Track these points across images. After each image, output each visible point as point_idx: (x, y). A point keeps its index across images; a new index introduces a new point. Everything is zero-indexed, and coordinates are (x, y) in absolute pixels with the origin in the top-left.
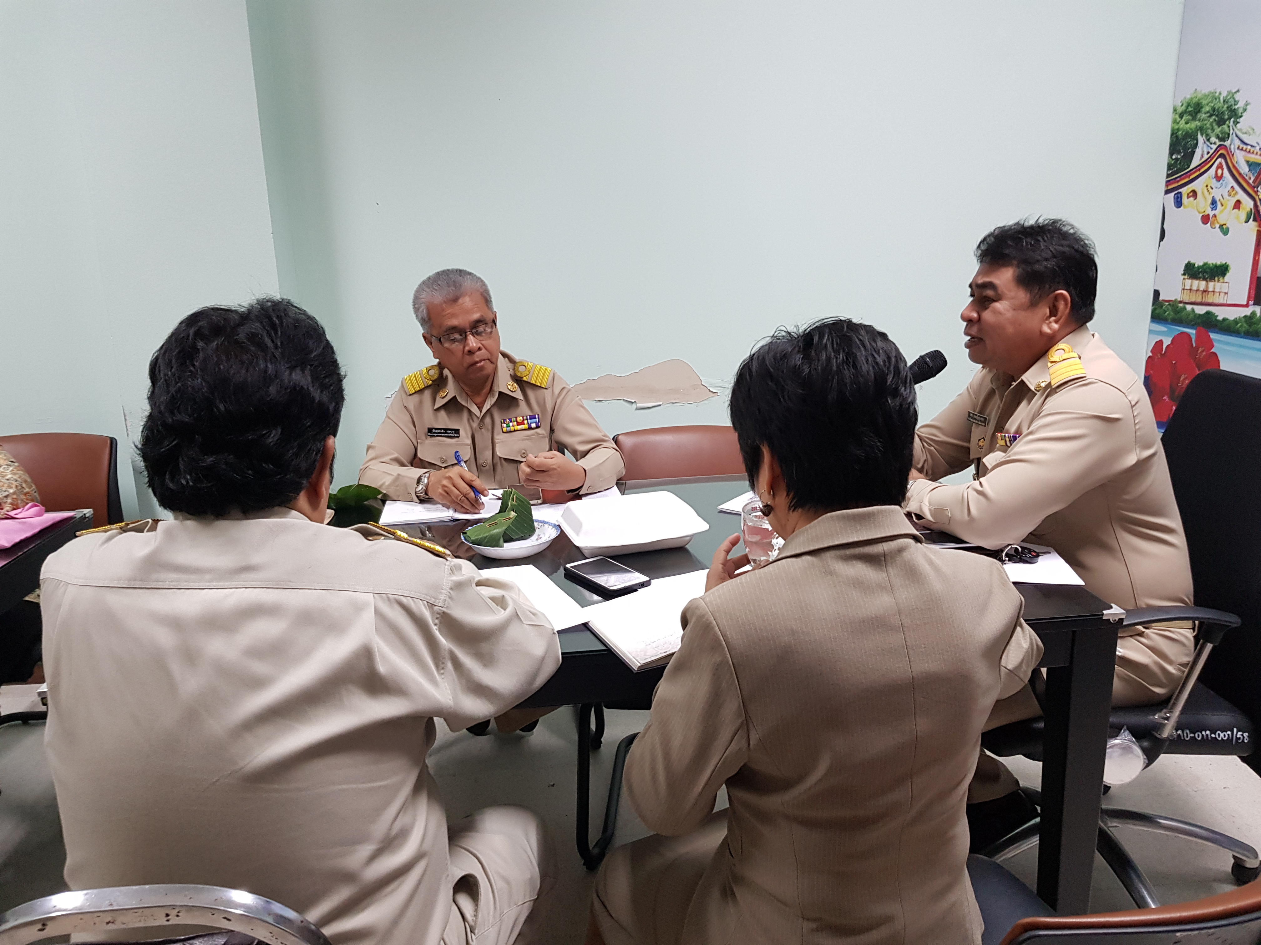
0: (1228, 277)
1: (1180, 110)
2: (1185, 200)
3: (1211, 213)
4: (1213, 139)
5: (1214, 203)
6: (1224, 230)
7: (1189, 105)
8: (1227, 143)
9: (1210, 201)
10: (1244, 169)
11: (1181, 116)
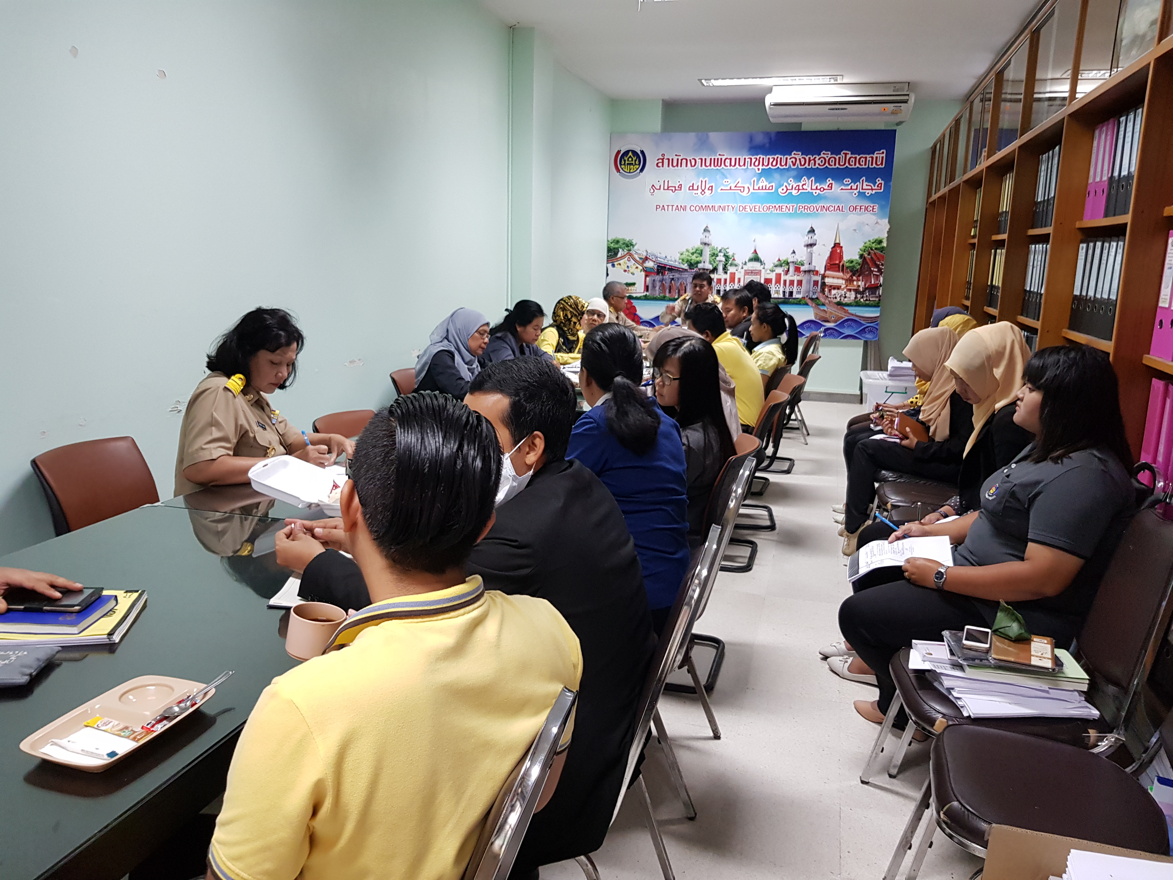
0: (636, 286)
1: (610, 241)
2: (616, 265)
3: (627, 270)
4: (625, 250)
5: (628, 267)
6: (633, 274)
7: (614, 240)
8: (631, 252)
9: (626, 266)
10: (638, 259)
11: (611, 243)
